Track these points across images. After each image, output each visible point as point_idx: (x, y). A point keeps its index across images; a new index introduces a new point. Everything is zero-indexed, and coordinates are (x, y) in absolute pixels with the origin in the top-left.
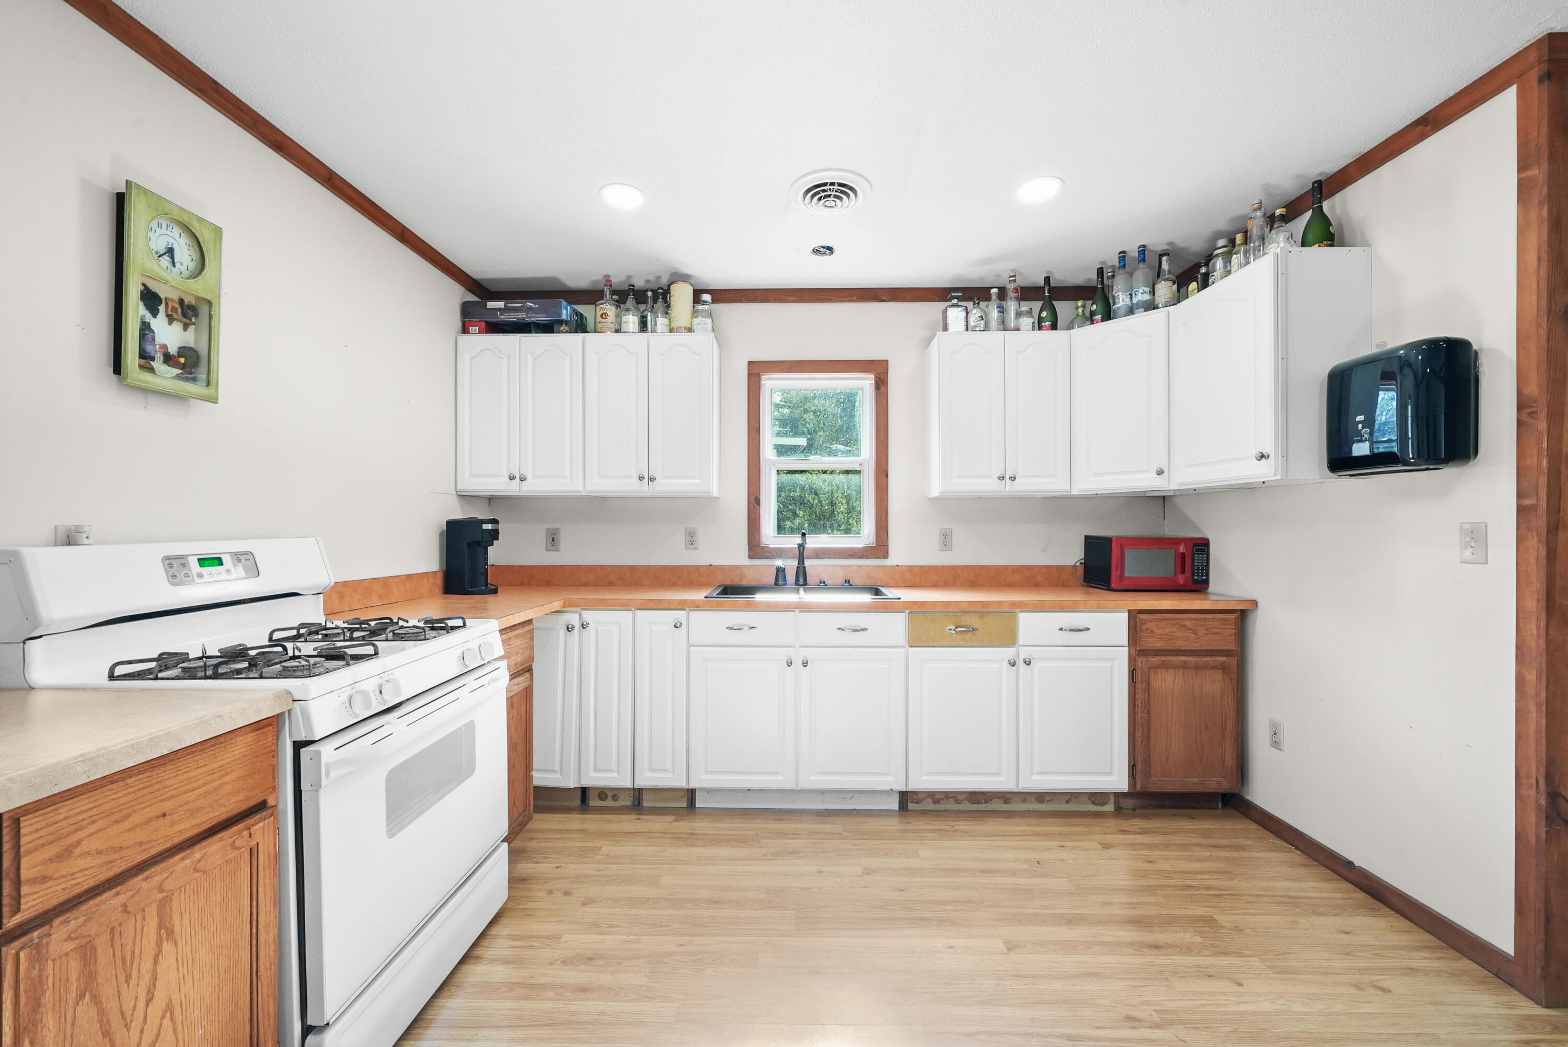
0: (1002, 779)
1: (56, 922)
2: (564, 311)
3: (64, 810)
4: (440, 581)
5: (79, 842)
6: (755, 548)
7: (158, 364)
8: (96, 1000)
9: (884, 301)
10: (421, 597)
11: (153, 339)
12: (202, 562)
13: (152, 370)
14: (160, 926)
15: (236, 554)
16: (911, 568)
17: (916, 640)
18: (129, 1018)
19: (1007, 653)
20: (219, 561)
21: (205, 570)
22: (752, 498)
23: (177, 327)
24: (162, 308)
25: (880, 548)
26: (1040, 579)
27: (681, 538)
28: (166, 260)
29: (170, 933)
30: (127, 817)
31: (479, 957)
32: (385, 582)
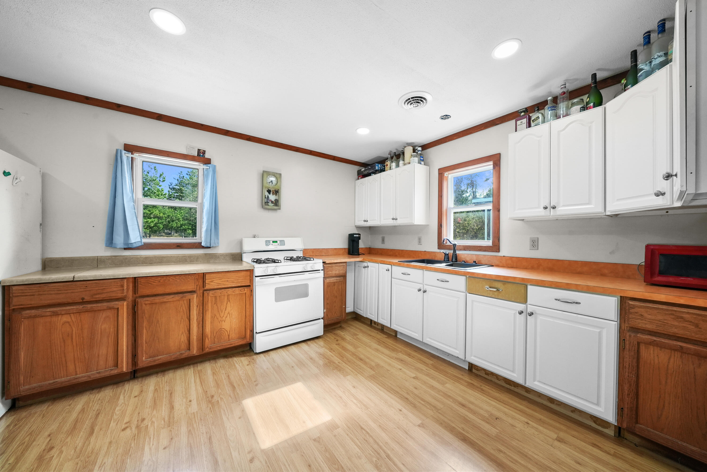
0: (515, 375)
1: (211, 291)
2: (377, 167)
3: (212, 275)
4: (347, 251)
5: (214, 280)
6: (441, 244)
7: (270, 204)
8: (217, 305)
9: (498, 124)
10: (339, 254)
11: (269, 199)
12: (273, 242)
13: (268, 205)
14: (228, 299)
15: (281, 240)
16: (511, 258)
17: (470, 290)
18: (222, 310)
19: (521, 307)
20: (277, 242)
21: (273, 243)
22: (439, 224)
23: (274, 196)
24: (271, 193)
25: (496, 247)
26: (606, 271)
27: (416, 240)
28: (271, 183)
29: (229, 301)
30: (221, 279)
31: (307, 343)
32: (327, 250)
